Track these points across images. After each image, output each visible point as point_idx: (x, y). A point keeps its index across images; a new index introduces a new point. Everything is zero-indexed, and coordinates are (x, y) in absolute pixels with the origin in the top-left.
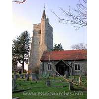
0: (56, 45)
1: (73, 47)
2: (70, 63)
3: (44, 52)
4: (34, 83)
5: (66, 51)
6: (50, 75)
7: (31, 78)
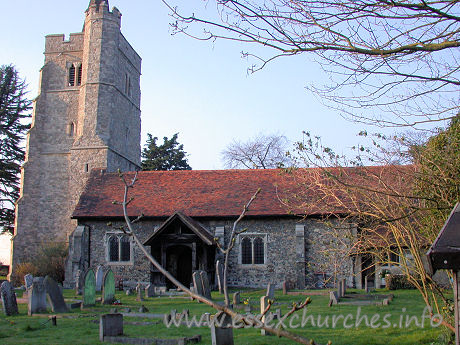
0: (153, 141)
1: (233, 155)
2: (219, 230)
3: (95, 173)
4: (42, 327)
5: (203, 173)
6: (120, 288)
7: (26, 301)
